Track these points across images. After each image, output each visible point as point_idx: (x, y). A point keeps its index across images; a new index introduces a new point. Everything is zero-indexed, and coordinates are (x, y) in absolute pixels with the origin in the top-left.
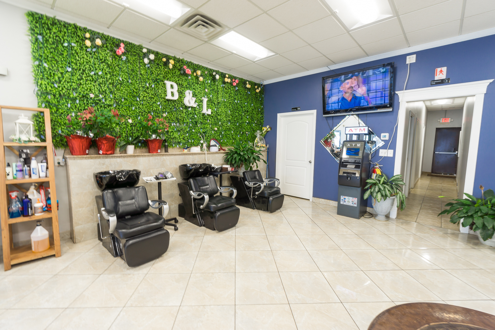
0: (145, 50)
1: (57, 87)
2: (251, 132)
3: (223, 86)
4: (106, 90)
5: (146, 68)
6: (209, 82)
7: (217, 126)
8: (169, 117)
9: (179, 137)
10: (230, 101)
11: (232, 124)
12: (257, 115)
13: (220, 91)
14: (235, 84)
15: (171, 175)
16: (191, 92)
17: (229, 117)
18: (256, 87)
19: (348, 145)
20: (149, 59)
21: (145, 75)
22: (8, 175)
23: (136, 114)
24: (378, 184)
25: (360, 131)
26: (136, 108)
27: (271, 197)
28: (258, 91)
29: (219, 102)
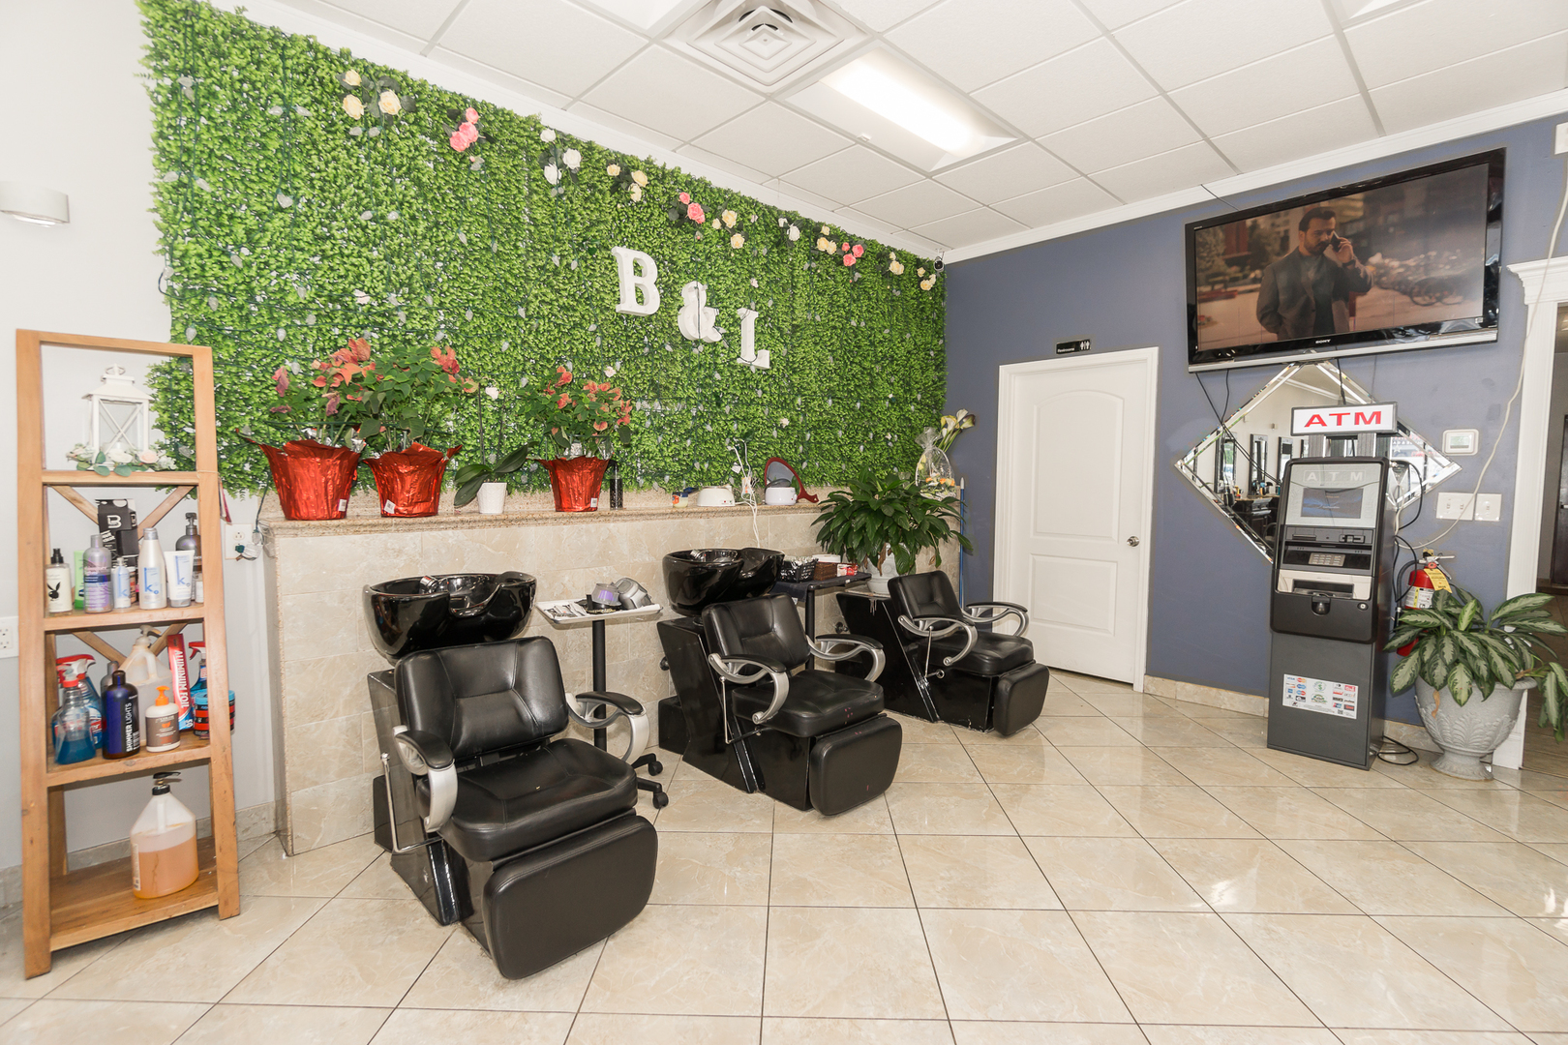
0: (548, 136)
1: (240, 266)
2: (904, 432)
3: (810, 269)
4: (410, 278)
5: (550, 200)
6: (764, 251)
7: (789, 410)
8: (625, 378)
9: (661, 451)
10: (833, 320)
11: (839, 403)
12: (923, 373)
13: (799, 285)
14: (850, 260)
15: (640, 594)
16: (703, 288)
17: (831, 379)
18: (921, 272)
19: (1310, 478)
20: (562, 166)
21: (545, 225)
22: (55, 595)
23: (514, 368)
24: (1448, 629)
25: (1357, 422)
26: (515, 347)
27: (1006, 675)
28: (926, 285)
29: (798, 326)
